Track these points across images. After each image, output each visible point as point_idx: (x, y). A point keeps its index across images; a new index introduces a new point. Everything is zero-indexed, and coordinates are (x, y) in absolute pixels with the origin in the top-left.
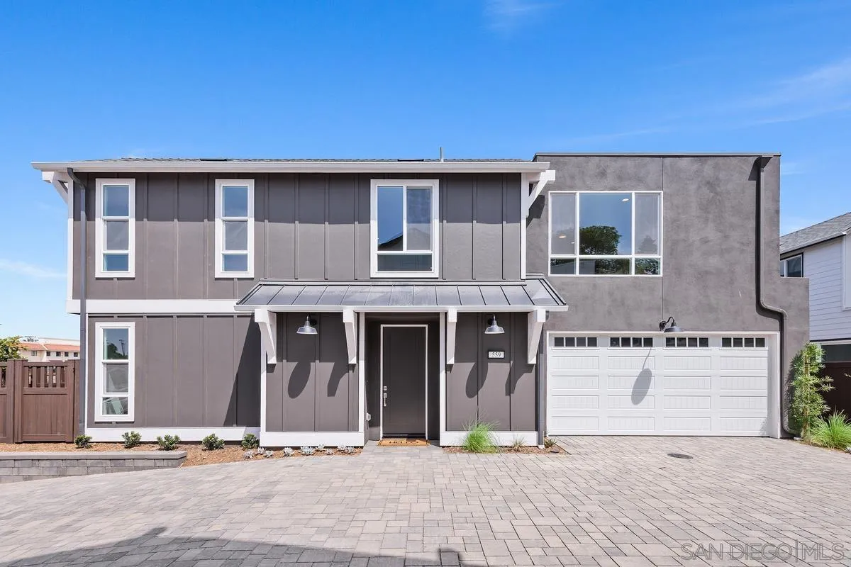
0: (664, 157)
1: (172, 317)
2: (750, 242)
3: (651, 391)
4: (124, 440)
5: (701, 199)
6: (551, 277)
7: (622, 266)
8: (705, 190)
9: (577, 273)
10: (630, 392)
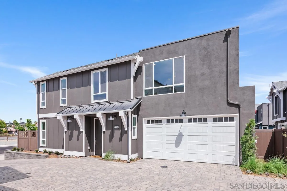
0: (185, 41)
1: (52, 118)
2: (224, 72)
3: (182, 142)
4: (43, 151)
5: (201, 56)
6: (145, 97)
7: (169, 90)
8: (203, 51)
9: (153, 95)
10: (174, 142)
